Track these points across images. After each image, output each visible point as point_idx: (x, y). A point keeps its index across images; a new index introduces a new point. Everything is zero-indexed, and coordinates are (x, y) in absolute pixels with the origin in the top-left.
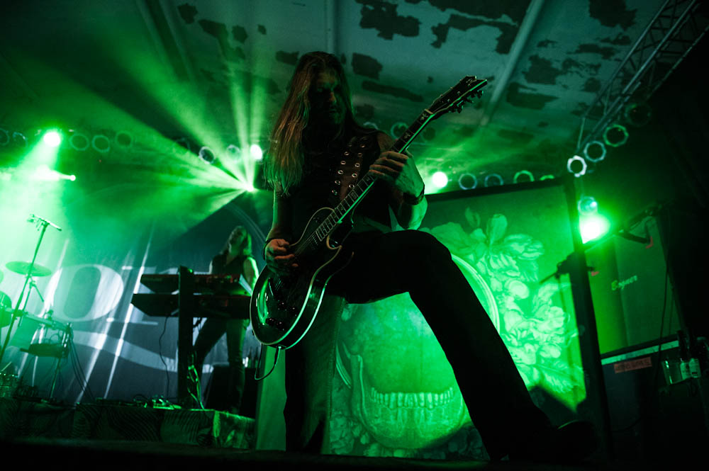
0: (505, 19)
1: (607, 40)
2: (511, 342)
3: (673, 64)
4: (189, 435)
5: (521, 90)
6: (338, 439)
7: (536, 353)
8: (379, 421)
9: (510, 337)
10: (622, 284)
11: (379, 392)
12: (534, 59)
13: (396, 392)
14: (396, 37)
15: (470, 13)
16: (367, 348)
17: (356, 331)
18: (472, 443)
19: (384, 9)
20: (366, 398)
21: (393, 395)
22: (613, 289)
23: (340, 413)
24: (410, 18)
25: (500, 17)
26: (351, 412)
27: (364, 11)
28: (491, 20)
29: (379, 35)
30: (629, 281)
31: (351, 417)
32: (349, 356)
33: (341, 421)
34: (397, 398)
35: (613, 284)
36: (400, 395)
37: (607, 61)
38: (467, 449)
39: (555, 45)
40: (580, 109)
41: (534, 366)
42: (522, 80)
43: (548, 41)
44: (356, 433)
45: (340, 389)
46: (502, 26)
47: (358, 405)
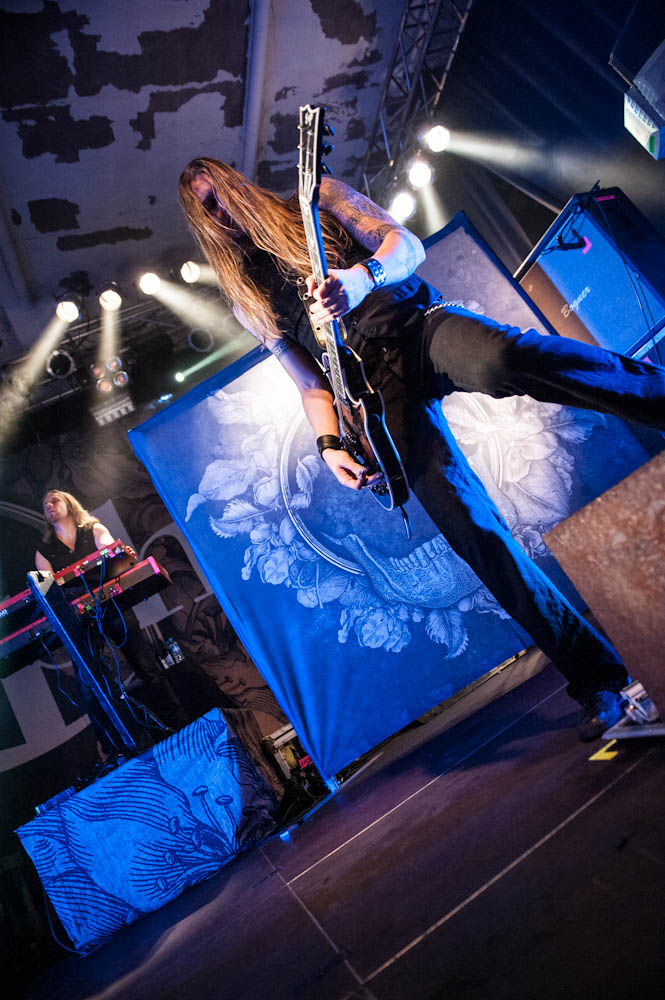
0: (223, 76)
1: (355, 63)
2: (506, 420)
3: (445, 65)
4: (204, 756)
5: (273, 169)
6: (387, 636)
7: (538, 417)
8: (421, 587)
9: (503, 417)
10: (575, 305)
11: (399, 558)
12: (277, 119)
13: (419, 545)
14: (83, 153)
15: (175, 84)
16: (354, 521)
17: (329, 511)
18: (531, 544)
19: (52, 118)
20: (389, 574)
21: (418, 551)
22: (566, 316)
23: (371, 608)
24: (93, 118)
25: (216, 75)
26: (381, 599)
27: (23, 131)
28: (205, 84)
29: (57, 161)
30: (580, 299)
31: (386, 605)
32: (338, 542)
33: (378, 616)
34: (425, 551)
35: (563, 310)
36: (426, 546)
37: (362, 90)
38: (530, 552)
39: (296, 90)
40: (351, 166)
41: (544, 431)
42: (271, 155)
43: (286, 89)
44: (403, 616)
45: (353, 584)
46: (224, 88)
47: (386, 587)
